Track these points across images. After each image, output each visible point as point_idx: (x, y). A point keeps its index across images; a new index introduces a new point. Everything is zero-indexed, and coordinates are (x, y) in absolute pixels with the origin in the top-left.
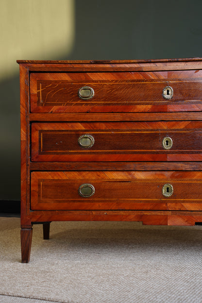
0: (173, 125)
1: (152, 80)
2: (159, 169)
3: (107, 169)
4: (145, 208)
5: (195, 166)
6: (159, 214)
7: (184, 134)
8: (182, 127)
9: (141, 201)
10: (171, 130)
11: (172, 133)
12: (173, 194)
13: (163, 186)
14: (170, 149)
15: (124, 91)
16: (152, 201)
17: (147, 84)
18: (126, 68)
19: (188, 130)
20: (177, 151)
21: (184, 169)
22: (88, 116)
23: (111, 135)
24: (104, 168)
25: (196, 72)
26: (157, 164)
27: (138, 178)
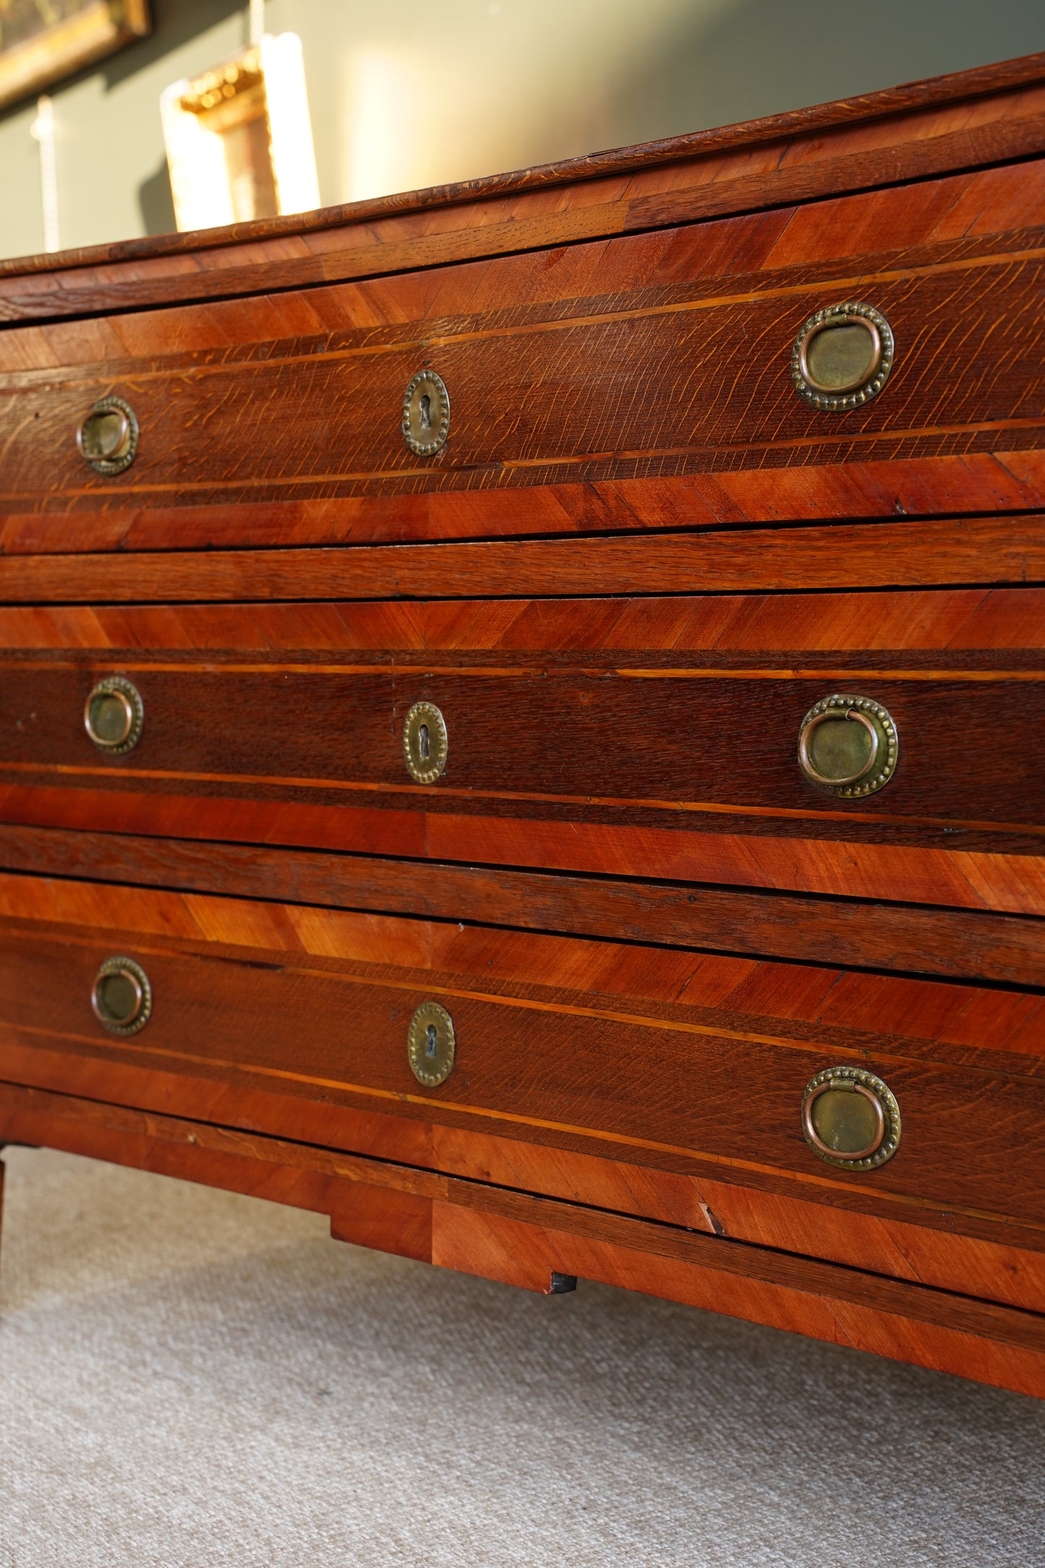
0: (449, 630)
1: (357, 337)
2: (395, 905)
3: (191, 880)
4: (338, 1136)
5: (549, 901)
6: (397, 1185)
7: (502, 683)
8: (488, 643)
9: (322, 1093)
10: (441, 658)
11: (448, 680)
12: (455, 1070)
13: (410, 1012)
14: (439, 782)
15: (246, 414)
16: (370, 1098)
17: (337, 362)
18: (253, 269)
19: (512, 659)
20: (467, 793)
21: (498, 916)
22: (119, 567)
23: (202, 679)
24: (182, 876)
25: (550, 263)
26: (382, 873)
27: (313, 950)
